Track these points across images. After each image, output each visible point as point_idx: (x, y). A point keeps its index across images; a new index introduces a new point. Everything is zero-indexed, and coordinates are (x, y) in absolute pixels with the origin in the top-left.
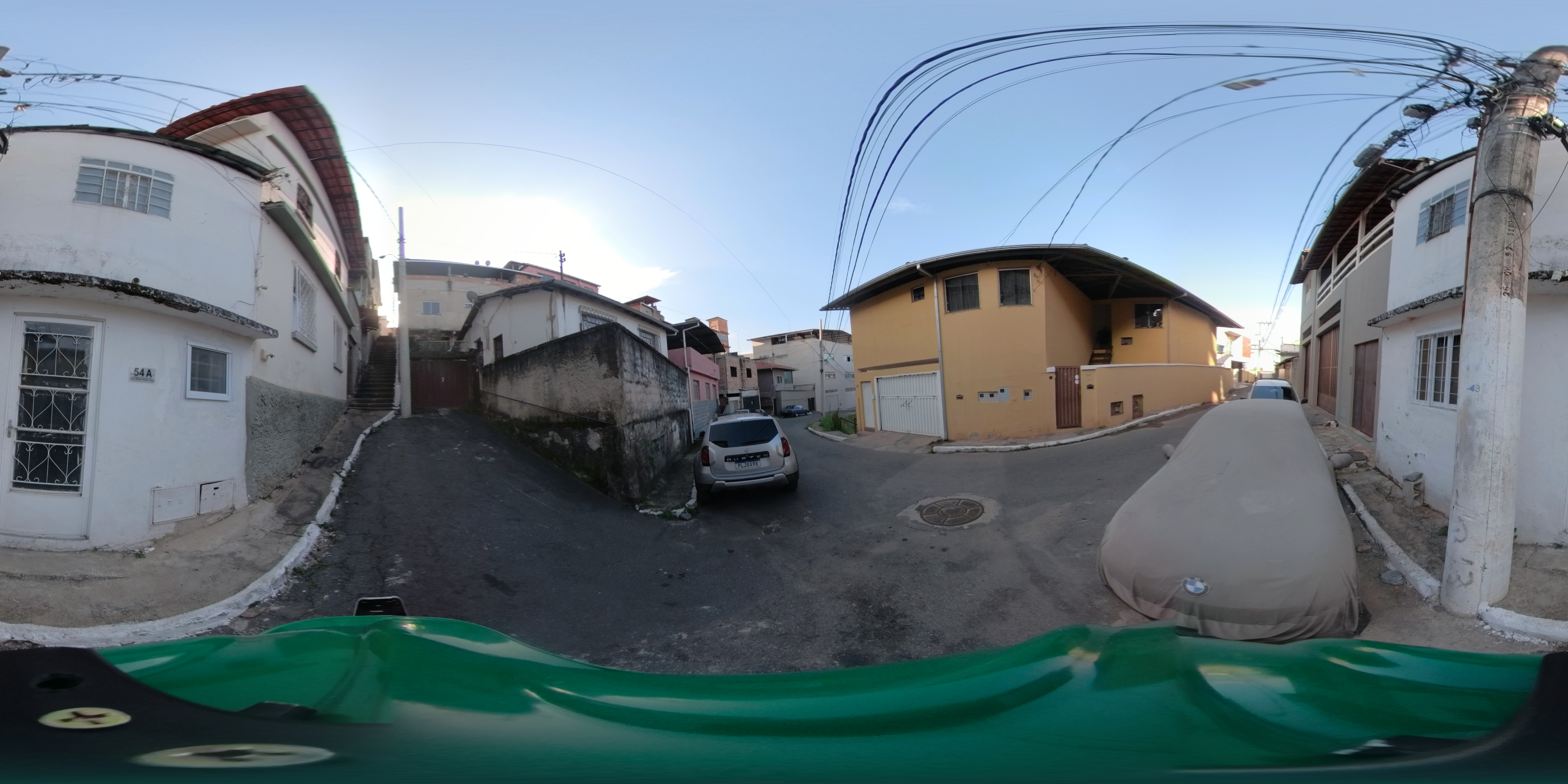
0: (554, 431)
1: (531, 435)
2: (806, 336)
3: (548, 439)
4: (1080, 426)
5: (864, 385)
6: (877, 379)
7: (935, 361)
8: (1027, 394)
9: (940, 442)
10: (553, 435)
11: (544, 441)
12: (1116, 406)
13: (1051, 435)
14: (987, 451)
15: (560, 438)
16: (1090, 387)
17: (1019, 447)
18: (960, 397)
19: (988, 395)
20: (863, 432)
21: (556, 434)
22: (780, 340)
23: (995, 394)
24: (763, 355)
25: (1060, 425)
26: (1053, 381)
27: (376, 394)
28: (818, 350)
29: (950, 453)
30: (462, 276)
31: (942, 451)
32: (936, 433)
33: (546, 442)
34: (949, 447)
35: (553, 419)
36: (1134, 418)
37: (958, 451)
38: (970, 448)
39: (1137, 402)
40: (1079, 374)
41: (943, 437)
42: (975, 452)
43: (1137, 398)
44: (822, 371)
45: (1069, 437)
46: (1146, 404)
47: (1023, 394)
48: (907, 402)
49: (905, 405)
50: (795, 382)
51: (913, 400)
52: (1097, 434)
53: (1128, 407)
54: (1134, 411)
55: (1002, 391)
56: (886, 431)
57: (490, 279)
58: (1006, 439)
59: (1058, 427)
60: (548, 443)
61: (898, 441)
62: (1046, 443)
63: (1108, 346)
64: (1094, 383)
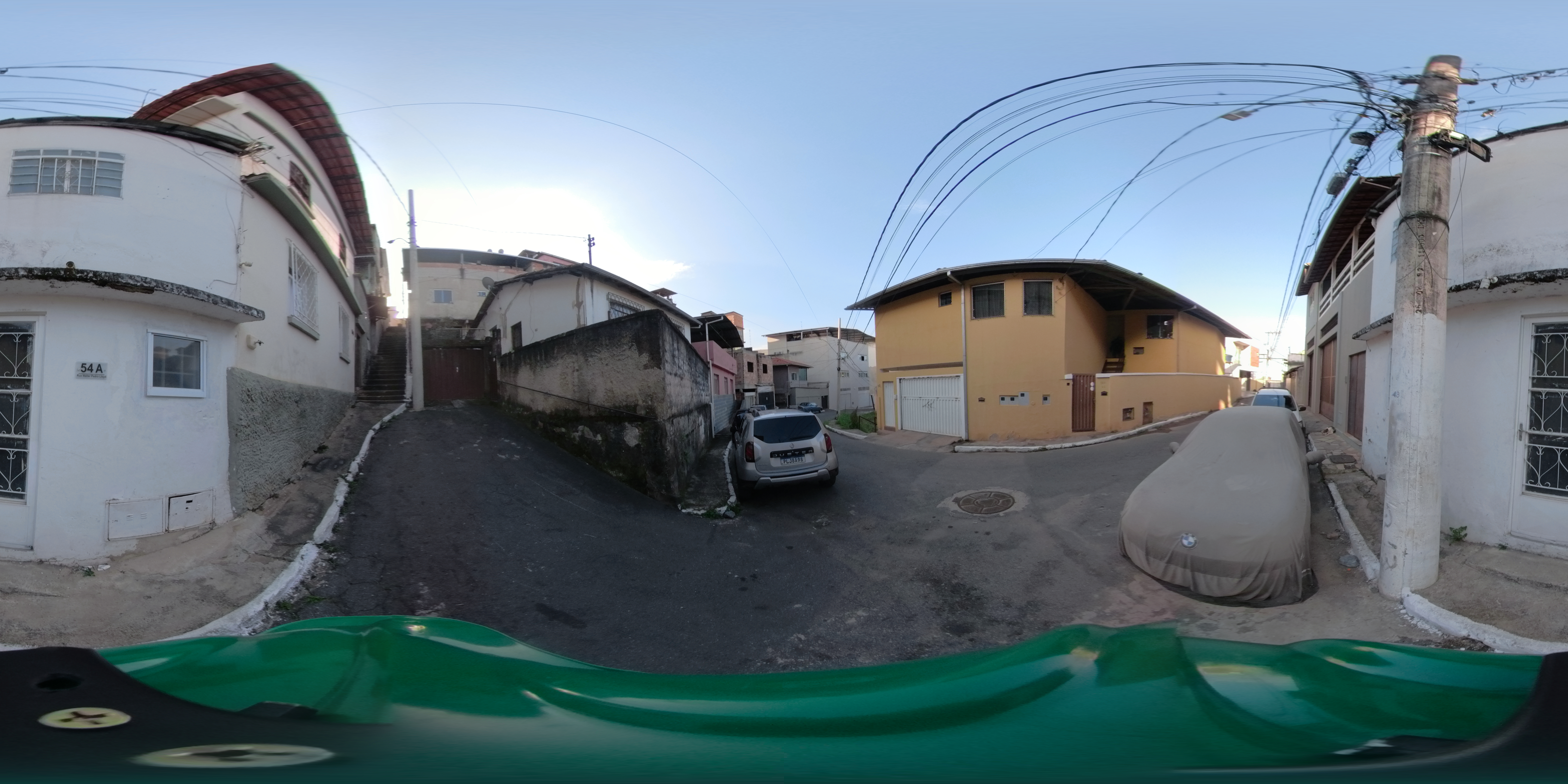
0: (585, 426)
1: (557, 430)
2: (821, 334)
3: (577, 435)
4: (1093, 430)
5: (885, 385)
6: (900, 379)
7: (960, 364)
8: (1045, 399)
9: (961, 442)
10: (583, 430)
11: (572, 436)
12: (1128, 412)
13: (1067, 437)
14: (1007, 451)
15: (591, 434)
16: (1104, 394)
17: (1037, 447)
18: (982, 400)
19: (1009, 398)
20: (883, 431)
21: (587, 429)
22: (795, 337)
23: (1015, 398)
24: (777, 351)
25: (1075, 429)
26: (1071, 387)
27: (386, 385)
28: (836, 349)
29: (972, 452)
30: (475, 264)
31: (964, 450)
32: (957, 433)
33: (574, 437)
34: (971, 447)
35: (584, 412)
36: (1144, 423)
37: (979, 451)
38: (990, 448)
39: (1147, 409)
40: (1094, 381)
41: (964, 437)
42: (996, 452)
43: (1148, 405)
44: (839, 369)
45: (1083, 440)
46: (1156, 411)
47: (1042, 398)
48: (929, 403)
49: (927, 405)
50: (809, 380)
51: (935, 401)
52: (1109, 437)
53: (1139, 413)
54: (1145, 417)
55: (1023, 395)
56: (906, 430)
57: (504, 267)
58: (1025, 440)
59: (1074, 431)
60: (577, 439)
61: (920, 440)
62: (1062, 445)
63: (1120, 355)
64: (1108, 390)
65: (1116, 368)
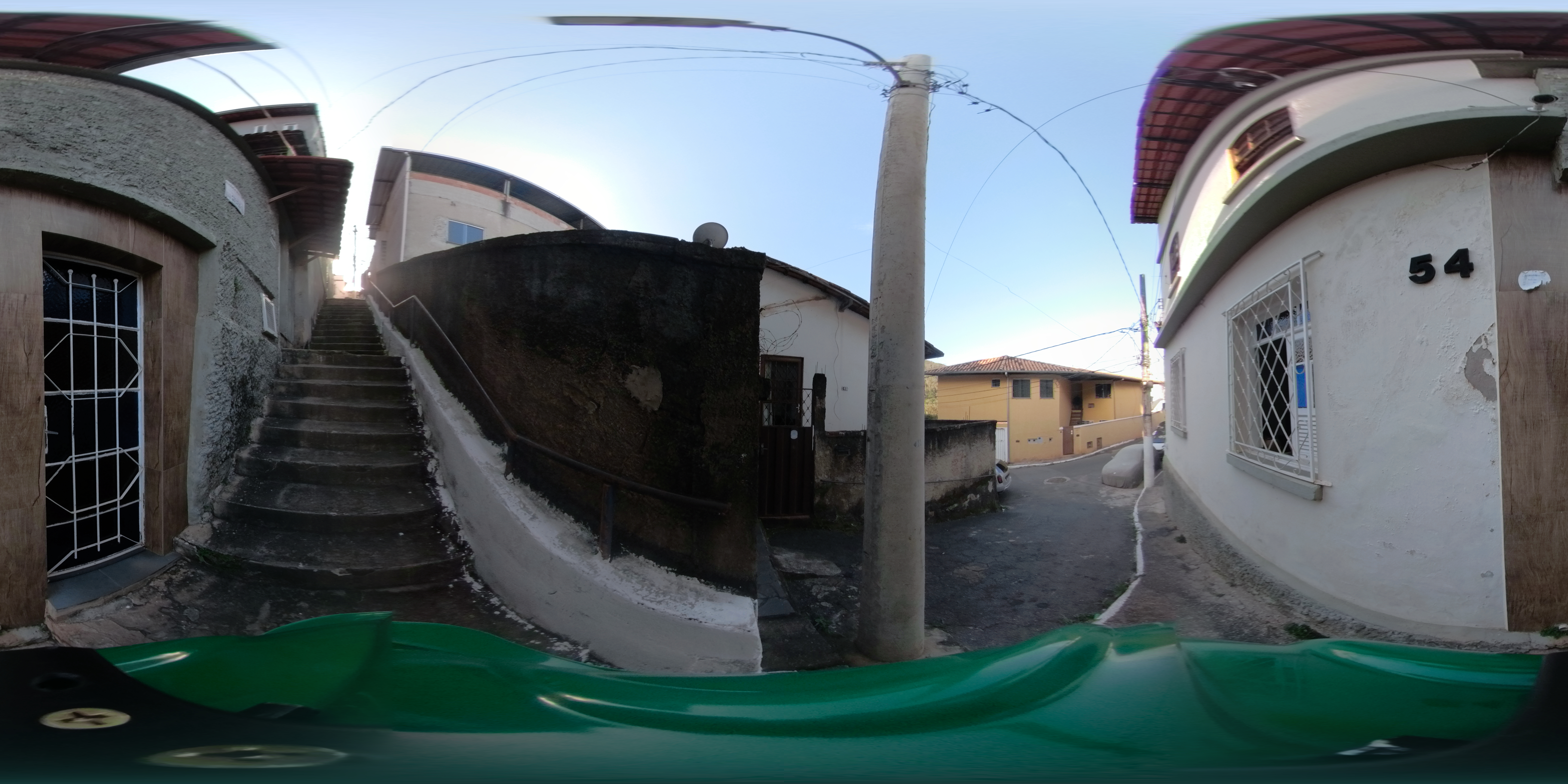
4: (1074, 453)
8: (1050, 440)
9: (1008, 463)
12: (1090, 444)
13: (1061, 458)
14: (1033, 466)
16: (1078, 436)
17: (1048, 464)
18: (1018, 441)
23: (1035, 439)
25: (1064, 454)
26: (1062, 433)
31: (1011, 467)
32: (1004, 459)
36: (1098, 449)
37: (1019, 467)
38: (1025, 465)
39: (1099, 442)
40: (1073, 429)
41: (1009, 461)
43: (1099, 439)
45: (1069, 459)
46: (1104, 442)
47: (1048, 440)
52: (1082, 457)
53: (1095, 444)
54: (1098, 445)
55: (1040, 438)
58: (1041, 460)
62: (1059, 462)
63: (1081, 408)
64: (1080, 434)
65: (1080, 422)
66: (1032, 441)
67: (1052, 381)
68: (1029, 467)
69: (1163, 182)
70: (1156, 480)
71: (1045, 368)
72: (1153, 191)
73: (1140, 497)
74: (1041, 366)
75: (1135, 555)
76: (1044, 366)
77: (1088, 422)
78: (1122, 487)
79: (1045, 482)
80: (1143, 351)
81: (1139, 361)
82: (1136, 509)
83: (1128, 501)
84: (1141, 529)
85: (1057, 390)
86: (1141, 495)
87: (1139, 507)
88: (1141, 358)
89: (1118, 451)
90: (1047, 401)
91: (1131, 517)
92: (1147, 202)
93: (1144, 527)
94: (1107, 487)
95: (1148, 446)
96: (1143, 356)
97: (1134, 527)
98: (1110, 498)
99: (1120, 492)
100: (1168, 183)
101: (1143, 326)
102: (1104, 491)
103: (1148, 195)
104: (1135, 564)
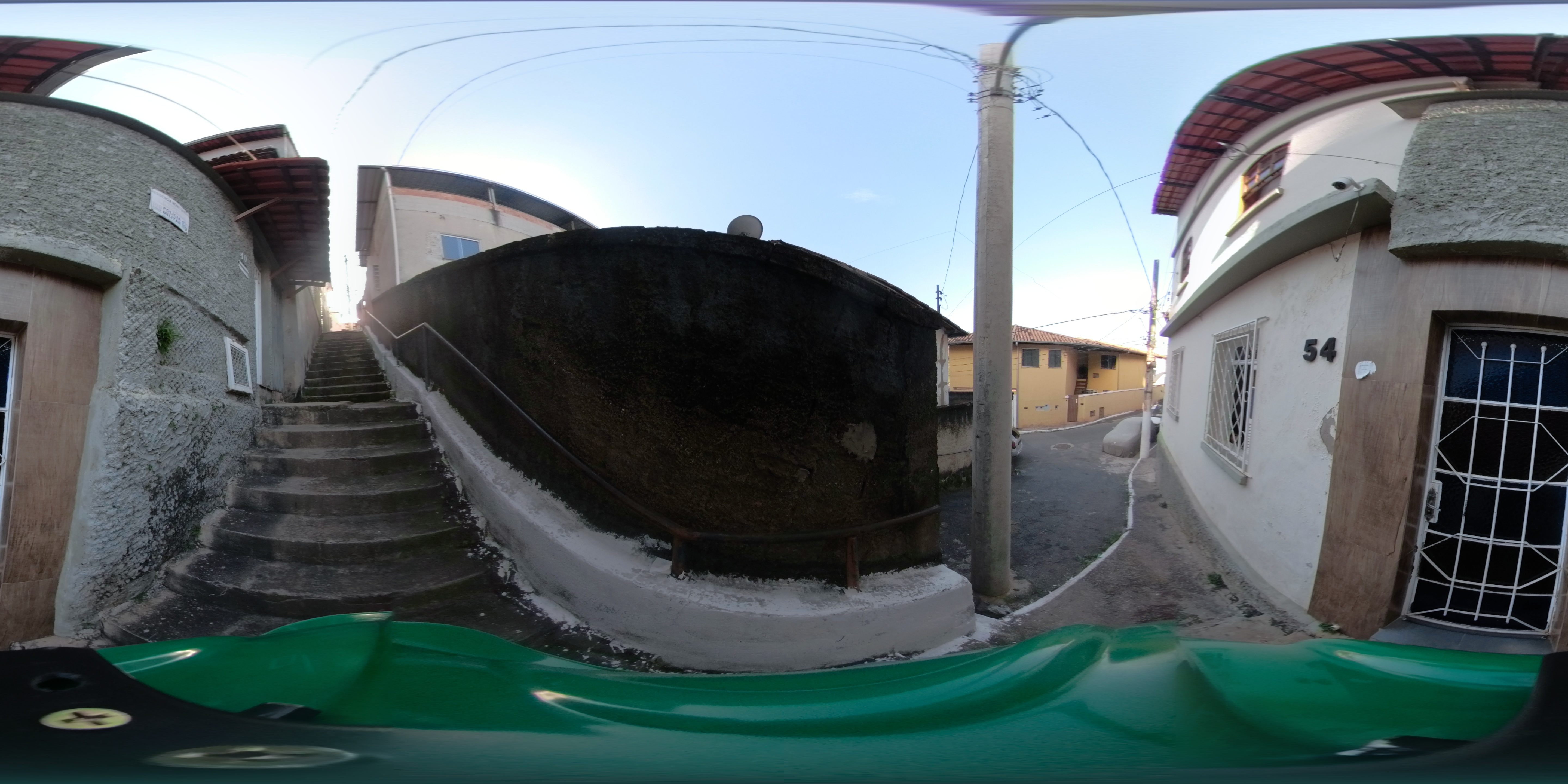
4: (1076, 421)
8: (1056, 407)
12: (1092, 413)
13: (1066, 425)
14: (1039, 432)
16: (1082, 404)
17: (1053, 430)
18: (1026, 408)
23: (1042, 407)
25: (1069, 421)
26: (1067, 402)
36: (1100, 418)
38: (1033, 431)
39: (1101, 411)
40: (1078, 398)
45: (1073, 426)
46: (1106, 411)
52: (1084, 425)
53: (1097, 413)
54: (1100, 414)
55: (1046, 406)
62: (1063, 429)
63: (1086, 377)
64: (1084, 403)
65: (1085, 392)
66: (1039, 408)
67: (1060, 351)
68: (1036, 433)
69: (1187, 183)
70: (1150, 452)
71: (1054, 339)
72: (1177, 189)
73: (1135, 467)
74: (1050, 337)
75: (1127, 514)
76: (1054, 337)
77: (1092, 392)
78: (1119, 456)
79: (1052, 448)
80: (1150, 333)
81: (1146, 342)
82: (1131, 477)
83: (1125, 469)
84: (1133, 494)
85: (1065, 360)
86: (1136, 465)
87: (1133, 475)
88: (1147, 339)
89: (1119, 422)
90: (1055, 371)
91: (1126, 484)
92: (1170, 197)
93: (1136, 492)
94: (1106, 455)
95: (1146, 420)
96: (1150, 338)
97: (1128, 492)
98: (1109, 465)
99: (1118, 461)
100: (1192, 184)
101: (1153, 309)
102: (1104, 459)
103: (1172, 192)
104: (1126, 521)
